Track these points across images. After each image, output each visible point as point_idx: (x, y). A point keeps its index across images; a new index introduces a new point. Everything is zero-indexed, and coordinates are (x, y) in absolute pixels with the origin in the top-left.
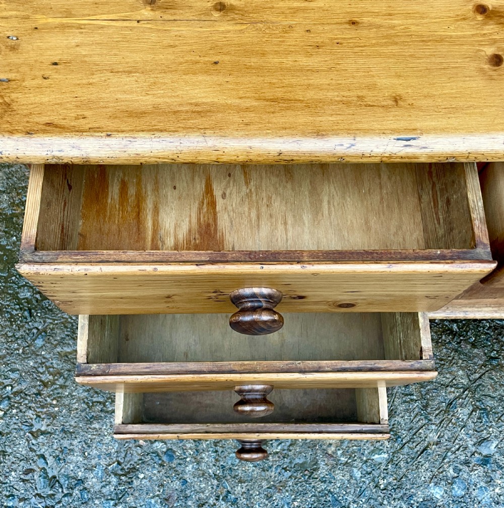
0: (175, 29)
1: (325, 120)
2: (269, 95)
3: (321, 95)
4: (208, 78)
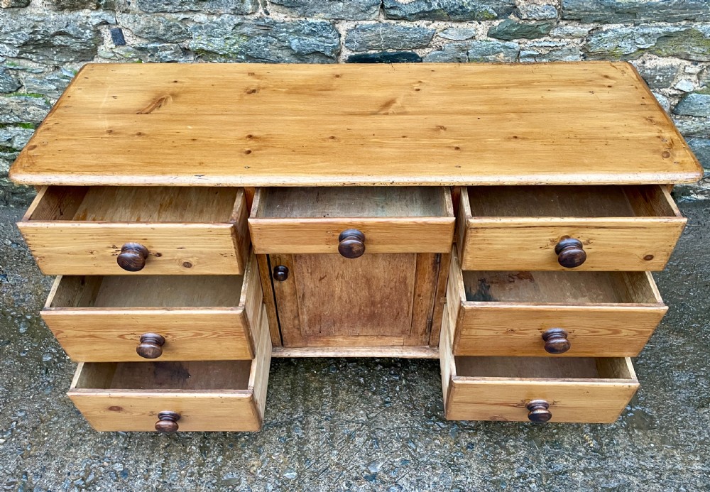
0: (116, 141)
1: (168, 169)
2: (147, 161)
3: (169, 161)
4: (123, 156)
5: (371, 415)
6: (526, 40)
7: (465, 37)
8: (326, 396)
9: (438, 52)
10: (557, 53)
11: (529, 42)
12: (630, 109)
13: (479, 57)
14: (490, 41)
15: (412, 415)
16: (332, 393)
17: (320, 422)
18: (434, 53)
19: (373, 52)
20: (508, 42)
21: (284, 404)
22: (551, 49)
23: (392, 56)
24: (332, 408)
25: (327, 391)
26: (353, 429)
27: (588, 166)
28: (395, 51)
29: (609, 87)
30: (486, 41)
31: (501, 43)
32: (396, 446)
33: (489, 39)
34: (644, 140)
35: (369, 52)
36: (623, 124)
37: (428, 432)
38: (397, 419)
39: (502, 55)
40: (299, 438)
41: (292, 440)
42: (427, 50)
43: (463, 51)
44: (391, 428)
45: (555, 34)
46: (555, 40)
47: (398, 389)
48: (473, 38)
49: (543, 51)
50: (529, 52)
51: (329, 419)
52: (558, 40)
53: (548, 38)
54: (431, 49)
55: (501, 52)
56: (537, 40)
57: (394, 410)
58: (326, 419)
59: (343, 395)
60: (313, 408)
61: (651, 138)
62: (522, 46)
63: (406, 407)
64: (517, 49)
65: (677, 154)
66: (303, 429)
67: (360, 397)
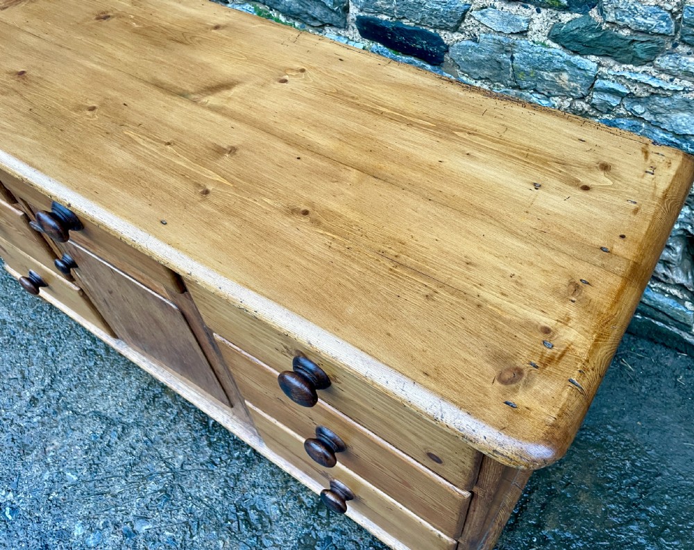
5: (187, 467)
6: (611, 62)
7: (510, 29)
8: (165, 418)
9: (470, 43)
10: (663, 101)
11: (617, 68)
12: (564, 247)
13: (528, 69)
14: (549, 47)
15: (224, 494)
16: (174, 418)
17: (137, 441)
18: (464, 43)
19: (385, 17)
20: (578, 57)
21: (125, 400)
22: (652, 90)
23: (406, 30)
24: (160, 433)
25: (172, 413)
26: (158, 470)
27: (340, 320)
28: (412, 24)
29: (586, 188)
30: (543, 44)
31: (566, 55)
32: (179, 517)
33: (549, 42)
34: (509, 322)
35: (380, 17)
36: (511, 271)
37: (222, 525)
38: (205, 489)
39: (565, 76)
40: (108, 445)
41: (101, 443)
42: (456, 36)
43: (507, 52)
44: (193, 494)
45: (663, 66)
46: (663, 76)
47: (236, 454)
48: (523, 33)
49: (638, 91)
50: (611, 85)
51: (149, 443)
52: (668, 78)
53: (651, 69)
54: (463, 36)
55: (564, 70)
56: (630, 66)
57: (211, 476)
58: (145, 442)
59: (182, 425)
60: (145, 422)
61: (527, 325)
62: (604, 70)
63: (226, 481)
64: (590, 74)
65: (536, 387)
66: (119, 438)
67: (195, 439)
